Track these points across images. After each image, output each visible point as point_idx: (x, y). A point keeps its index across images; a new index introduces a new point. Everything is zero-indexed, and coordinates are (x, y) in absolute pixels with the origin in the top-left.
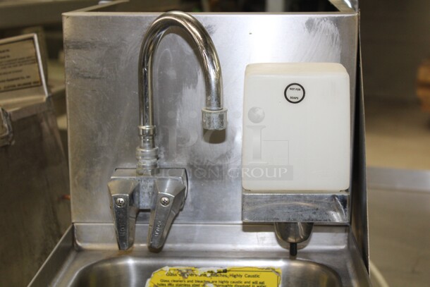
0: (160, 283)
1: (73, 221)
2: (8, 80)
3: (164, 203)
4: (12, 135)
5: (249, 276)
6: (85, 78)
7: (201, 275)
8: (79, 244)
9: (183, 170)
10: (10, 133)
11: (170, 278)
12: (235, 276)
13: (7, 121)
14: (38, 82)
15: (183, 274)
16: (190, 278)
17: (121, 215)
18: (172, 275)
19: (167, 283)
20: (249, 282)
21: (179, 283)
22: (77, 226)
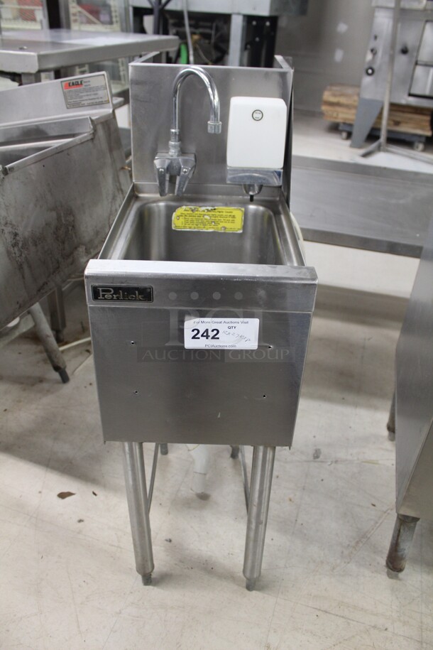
0: (180, 215)
1: (134, 181)
2: (90, 99)
3: (185, 172)
8: (137, 194)
9: (194, 154)
10: (94, 131)
11: (186, 212)
13: (92, 124)
15: (193, 211)
16: (196, 213)
17: (162, 178)
19: (184, 215)
22: (136, 184)
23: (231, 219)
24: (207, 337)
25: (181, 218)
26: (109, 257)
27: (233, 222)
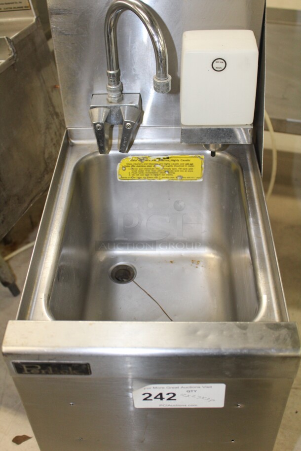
0: (126, 165)
1: (67, 127)
2: (6, 4)
3: (128, 126)
4: (16, 55)
5: (183, 161)
6: (66, 35)
7: (153, 161)
8: (73, 141)
9: (139, 95)
10: (15, 54)
11: (133, 163)
12: (174, 161)
13: (11, 46)
14: (28, 7)
15: (141, 160)
16: (145, 162)
17: (100, 134)
18: (134, 161)
19: (131, 165)
20: (183, 164)
21: (139, 165)
22: (70, 130)
23: (188, 168)
24: (162, 398)
25: (127, 168)
26: (27, 318)
27: (191, 170)
